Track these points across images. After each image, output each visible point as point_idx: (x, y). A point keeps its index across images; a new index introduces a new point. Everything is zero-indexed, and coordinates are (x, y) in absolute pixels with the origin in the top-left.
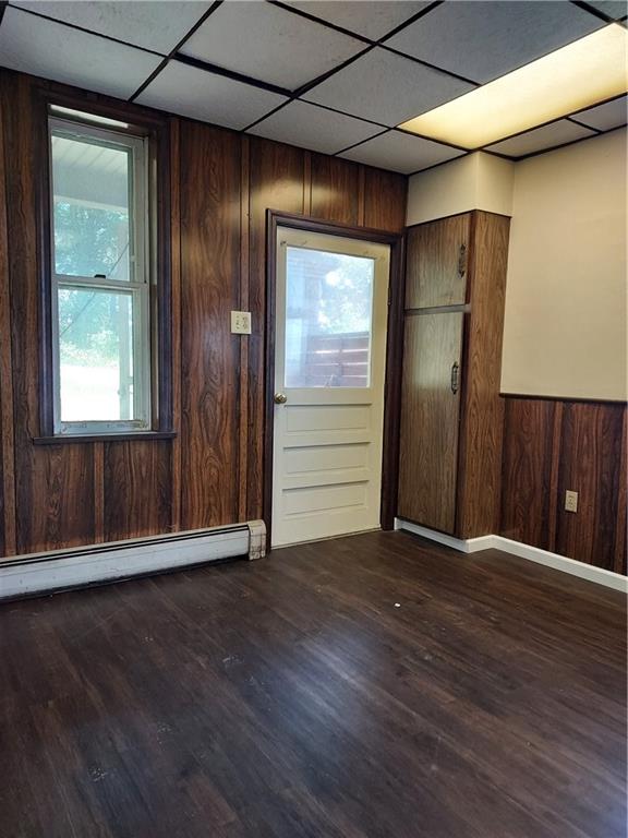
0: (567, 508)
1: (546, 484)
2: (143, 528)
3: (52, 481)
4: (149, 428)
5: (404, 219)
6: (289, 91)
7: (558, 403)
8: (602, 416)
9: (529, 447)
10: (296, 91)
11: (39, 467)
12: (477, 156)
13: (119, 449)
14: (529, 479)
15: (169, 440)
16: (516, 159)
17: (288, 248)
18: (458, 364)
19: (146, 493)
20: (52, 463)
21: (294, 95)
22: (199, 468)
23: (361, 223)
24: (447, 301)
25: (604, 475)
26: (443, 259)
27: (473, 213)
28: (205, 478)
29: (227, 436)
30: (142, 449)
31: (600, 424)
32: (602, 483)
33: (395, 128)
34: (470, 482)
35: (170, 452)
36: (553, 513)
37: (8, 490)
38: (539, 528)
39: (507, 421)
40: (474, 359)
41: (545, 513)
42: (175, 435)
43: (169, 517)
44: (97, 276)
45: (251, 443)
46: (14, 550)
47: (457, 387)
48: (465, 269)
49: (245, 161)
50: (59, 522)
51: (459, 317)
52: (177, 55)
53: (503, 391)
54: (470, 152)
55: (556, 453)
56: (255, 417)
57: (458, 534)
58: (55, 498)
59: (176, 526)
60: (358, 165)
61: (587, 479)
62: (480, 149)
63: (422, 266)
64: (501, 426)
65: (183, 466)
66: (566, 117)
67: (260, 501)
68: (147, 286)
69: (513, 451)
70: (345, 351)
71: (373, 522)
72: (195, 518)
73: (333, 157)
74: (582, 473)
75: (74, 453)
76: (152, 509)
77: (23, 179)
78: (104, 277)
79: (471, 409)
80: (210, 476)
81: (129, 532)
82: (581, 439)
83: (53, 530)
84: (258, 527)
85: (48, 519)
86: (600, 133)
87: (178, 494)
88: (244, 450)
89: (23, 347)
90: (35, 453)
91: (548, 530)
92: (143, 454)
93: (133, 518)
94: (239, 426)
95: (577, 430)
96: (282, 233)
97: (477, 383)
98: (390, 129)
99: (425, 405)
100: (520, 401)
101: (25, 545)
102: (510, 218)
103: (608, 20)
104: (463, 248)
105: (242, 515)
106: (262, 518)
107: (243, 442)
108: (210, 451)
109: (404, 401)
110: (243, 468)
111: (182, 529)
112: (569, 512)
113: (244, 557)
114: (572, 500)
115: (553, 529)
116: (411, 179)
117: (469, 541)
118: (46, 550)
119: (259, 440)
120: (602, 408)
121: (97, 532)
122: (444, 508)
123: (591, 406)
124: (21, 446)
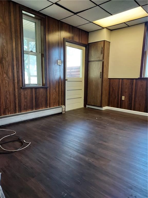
0: (122, 99)
1: (118, 95)
2: (42, 107)
3: (25, 97)
4: (42, 85)
5: (88, 42)
6: (74, 13)
7: (121, 79)
8: (129, 81)
9: (114, 89)
10: (76, 13)
11: (22, 94)
12: (105, 29)
13: (37, 90)
14: (115, 95)
15: (47, 88)
16: (111, 30)
17: (67, 47)
18: (102, 72)
19: (43, 99)
20: (25, 93)
21: (75, 14)
22: (52, 94)
23: (80, 42)
24: (98, 59)
25: (130, 93)
26: (98, 50)
27: (104, 41)
28: (53, 96)
29: (57, 87)
30: (42, 90)
31: (129, 83)
32: (129, 94)
33: (92, 22)
34: (104, 96)
35: (47, 90)
36: (120, 101)
37: (17, 99)
38: (117, 104)
39: (110, 83)
40: (104, 71)
41: (118, 101)
42: (48, 87)
43: (47, 105)
44: (31, 51)
45: (62, 89)
46: (18, 112)
47: (101, 77)
48: (103, 52)
49: (60, 27)
50: (27, 106)
51: (102, 62)
52: (56, 4)
53: (109, 78)
54: (104, 28)
55: (120, 89)
56: (62, 84)
57: (101, 107)
58: (26, 100)
59: (48, 107)
60: (80, 29)
61: (126, 94)
62: (106, 28)
63: (92, 52)
64: (109, 85)
65: (49, 94)
66: (124, 23)
67: (63, 101)
68: (41, 54)
69: (111, 90)
70: (71, 70)
71: (82, 106)
72: (52, 105)
73: (76, 27)
74: (125, 92)
75: (29, 91)
76: (44, 103)
77: (18, 28)
78: (32, 51)
79: (104, 81)
80: (54, 96)
81: (40, 108)
82: (125, 86)
83: (26, 107)
84: (63, 106)
85: (25, 105)
86: (129, 26)
87: (48, 100)
88: (60, 90)
89: (19, 67)
90: (22, 90)
91: (118, 104)
92: (42, 91)
93: (40, 105)
94: (59, 85)
95: (124, 84)
96: (67, 43)
97: (105, 76)
98: (91, 22)
99: (94, 81)
100: (112, 79)
101: (20, 111)
102: (110, 42)
103: (140, 6)
104: (102, 48)
105: (60, 104)
106: (64, 105)
107: (60, 89)
108: (54, 90)
109: (89, 80)
110: (60, 94)
111: (49, 107)
112: (123, 100)
113: (61, 113)
114: (123, 98)
115: (119, 104)
116: (89, 33)
117: (103, 108)
118: (24, 112)
119: (63, 88)
120: (130, 80)
121: (34, 108)
122: (98, 102)
123: (127, 79)
124: (19, 89)
